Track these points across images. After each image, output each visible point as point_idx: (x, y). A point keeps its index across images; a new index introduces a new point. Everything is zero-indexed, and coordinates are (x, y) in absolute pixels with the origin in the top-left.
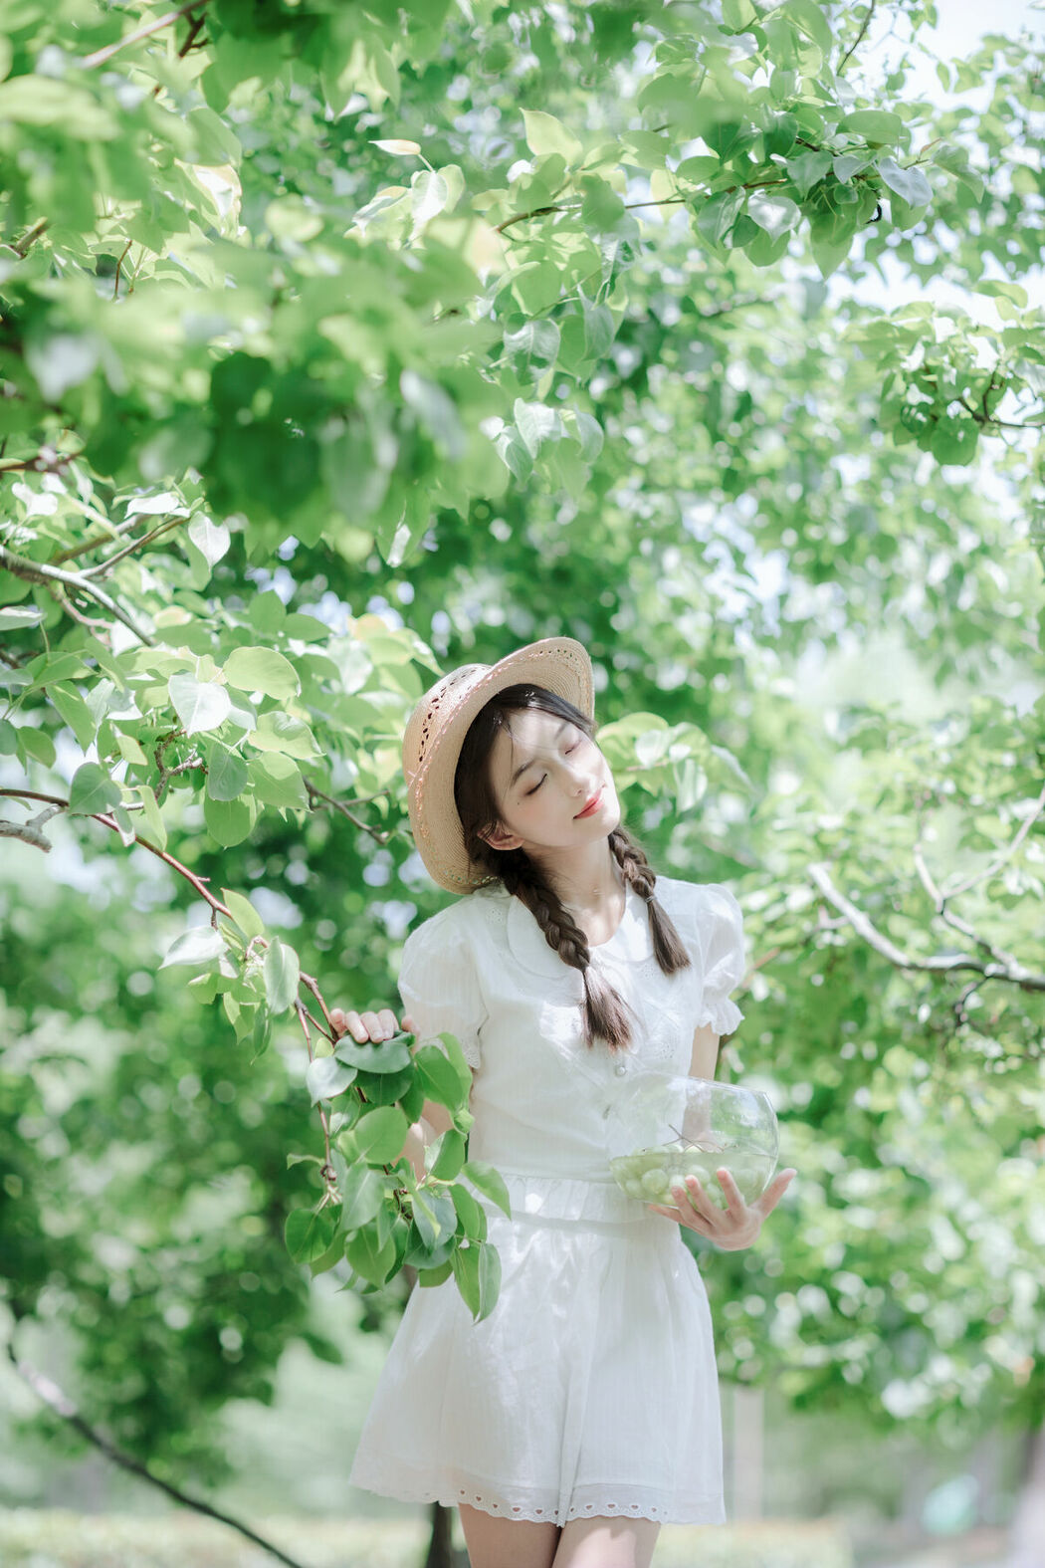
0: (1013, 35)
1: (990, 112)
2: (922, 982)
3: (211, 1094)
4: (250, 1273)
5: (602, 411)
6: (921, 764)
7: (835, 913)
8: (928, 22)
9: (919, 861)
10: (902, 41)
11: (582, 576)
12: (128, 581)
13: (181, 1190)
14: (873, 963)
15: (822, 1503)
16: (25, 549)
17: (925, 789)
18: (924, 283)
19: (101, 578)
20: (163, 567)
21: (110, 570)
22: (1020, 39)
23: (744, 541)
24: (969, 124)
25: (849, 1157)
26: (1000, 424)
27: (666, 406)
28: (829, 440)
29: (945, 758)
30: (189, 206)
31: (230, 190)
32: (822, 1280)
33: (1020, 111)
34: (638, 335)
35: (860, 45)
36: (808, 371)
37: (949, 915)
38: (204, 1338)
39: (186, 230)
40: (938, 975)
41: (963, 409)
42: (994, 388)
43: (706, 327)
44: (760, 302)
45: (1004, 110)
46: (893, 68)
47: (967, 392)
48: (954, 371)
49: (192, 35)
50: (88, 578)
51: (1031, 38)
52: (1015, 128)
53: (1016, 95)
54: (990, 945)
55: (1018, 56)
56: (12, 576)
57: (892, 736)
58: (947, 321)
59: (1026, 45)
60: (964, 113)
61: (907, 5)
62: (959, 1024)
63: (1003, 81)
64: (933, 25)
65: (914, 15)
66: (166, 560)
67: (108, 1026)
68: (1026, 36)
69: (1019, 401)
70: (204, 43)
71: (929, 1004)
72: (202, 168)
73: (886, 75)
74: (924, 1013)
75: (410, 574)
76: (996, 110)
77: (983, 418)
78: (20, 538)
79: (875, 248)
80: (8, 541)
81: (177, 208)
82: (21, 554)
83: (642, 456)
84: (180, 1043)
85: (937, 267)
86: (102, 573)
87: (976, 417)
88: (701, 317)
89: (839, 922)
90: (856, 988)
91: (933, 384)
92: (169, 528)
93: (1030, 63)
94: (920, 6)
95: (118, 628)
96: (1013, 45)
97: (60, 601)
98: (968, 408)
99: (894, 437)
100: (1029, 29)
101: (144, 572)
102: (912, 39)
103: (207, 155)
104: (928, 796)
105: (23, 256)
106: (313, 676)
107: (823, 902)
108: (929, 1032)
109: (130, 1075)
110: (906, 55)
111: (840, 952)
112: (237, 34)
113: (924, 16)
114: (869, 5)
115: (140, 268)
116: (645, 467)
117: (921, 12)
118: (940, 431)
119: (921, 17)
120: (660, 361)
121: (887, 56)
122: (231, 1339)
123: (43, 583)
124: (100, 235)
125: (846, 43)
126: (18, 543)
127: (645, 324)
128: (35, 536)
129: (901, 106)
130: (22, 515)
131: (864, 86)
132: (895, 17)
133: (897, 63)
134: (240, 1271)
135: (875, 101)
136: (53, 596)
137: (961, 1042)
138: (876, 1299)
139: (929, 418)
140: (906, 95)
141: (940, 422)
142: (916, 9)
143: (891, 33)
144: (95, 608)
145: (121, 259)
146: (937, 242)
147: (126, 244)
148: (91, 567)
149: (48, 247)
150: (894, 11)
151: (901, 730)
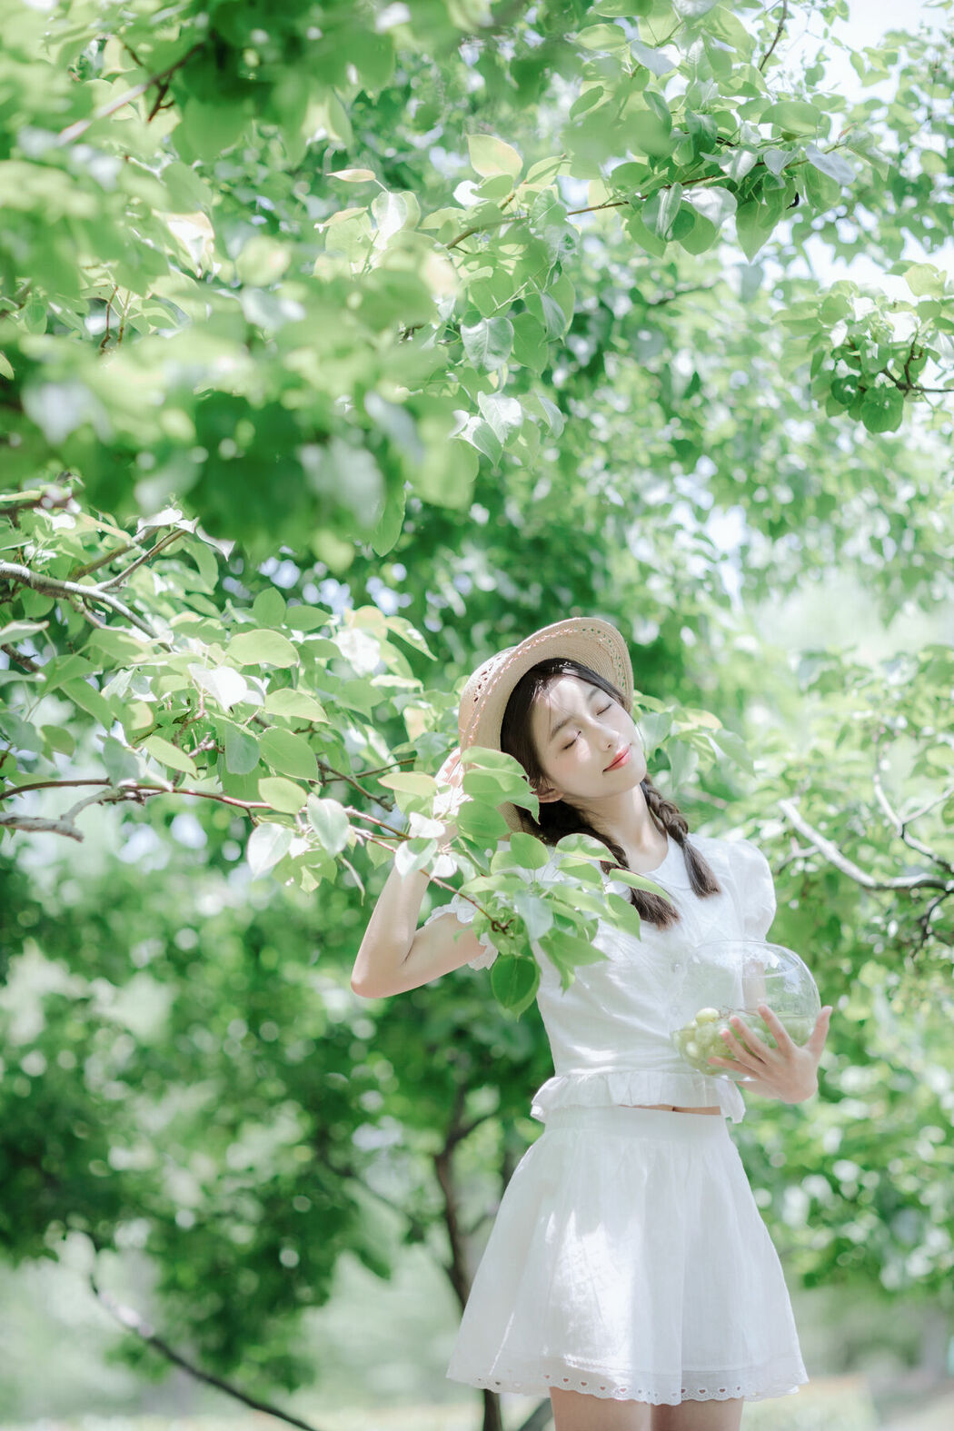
0: (913, 31)
1: (897, 101)
2: (888, 899)
3: (258, 1035)
4: (302, 1197)
5: (562, 399)
6: (874, 702)
7: (805, 843)
8: (840, 16)
9: (878, 790)
10: (818, 37)
11: (559, 546)
12: (142, 587)
13: (233, 1129)
14: (843, 887)
15: (847, 1358)
16: (46, 567)
17: (879, 724)
18: (849, 261)
19: (116, 589)
20: (173, 572)
21: (126, 579)
22: (920, 34)
23: (705, 499)
24: (879, 114)
25: (840, 1055)
26: (923, 390)
27: (623, 388)
28: (771, 409)
29: (896, 695)
30: (168, 251)
31: (201, 237)
32: (823, 1168)
33: (924, 98)
34: (591, 326)
35: (778, 45)
36: (749, 348)
37: (908, 838)
38: (266, 1257)
39: (167, 273)
40: (902, 892)
41: (888, 379)
42: (914, 357)
43: (654, 315)
44: (701, 289)
45: (909, 99)
46: (811, 63)
47: (890, 364)
48: (877, 345)
49: (160, 98)
50: (104, 590)
51: (929, 32)
52: (921, 115)
53: (921, 86)
54: (948, 862)
55: (918, 48)
56: (36, 594)
57: (849, 680)
58: (867, 301)
59: (926, 39)
60: (874, 104)
61: (819, 3)
62: (925, 936)
63: (907, 72)
64: (845, 18)
65: (826, 12)
66: (175, 565)
67: (160, 979)
68: (924, 31)
69: (940, 367)
70: (171, 104)
71: (897, 920)
72: (176, 217)
73: (804, 69)
74: (893, 929)
75: (402, 556)
76: (902, 99)
77: (906, 386)
78: (41, 558)
79: (802, 233)
80: (30, 561)
81: (156, 254)
82: (42, 573)
83: (603, 435)
84: (227, 988)
85: (859, 246)
86: (116, 584)
87: (900, 386)
88: (649, 306)
89: (811, 850)
90: (830, 908)
91: (857, 358)
92: (174, 539)
93: (930, 54)
94: (831, 3)
95: (135, 631)
96: (914, 39)
97: (82, 613)
98: (893, 379)
99: (827, 409)
100: (926, 24)
101: (156, 577)
102: (826, 34)
103: (179, 204)
104: (883, 731)
105: (21, 306)
106: (316, 659)
107: (793, 834)
108: (899, 946)
109: (183, 1019)
110: (822, 49)
111: (812, 878)
112: (203, 98)
113: (836, 11)
114: (781, 4)
115: (128, 308)
116: (606, 445)
117: (833, 8)
118: (868, 401)
119: (832, 13)
120: (613, 348)
121: (803, 52)
122: (289, 1257)
123: (66, 598)
124: (90, 281)
125: (766, 43)
126: (39, 562)
127: (598, 315)
128: (54, 555)
129: (819, 97)
130: (42, 538)
131: (783, 84)
132: (809, 16)
133: (814, 57)
134: (293, 1194)
135: (795, 95)
136: (75, 609)
137: (928, 952)
138: (871, 1180)
139: (858, 389)
140: (823, 87)
141: (867, 393)
142: (828, 6)
143: (807, 31)
144: (113, 617)
145: (111, 300)
146: (858, 223)
147: (114, 288)
148: (107, 579)
149: (44, 296)
150: (808, 10)
151: (856, 673)
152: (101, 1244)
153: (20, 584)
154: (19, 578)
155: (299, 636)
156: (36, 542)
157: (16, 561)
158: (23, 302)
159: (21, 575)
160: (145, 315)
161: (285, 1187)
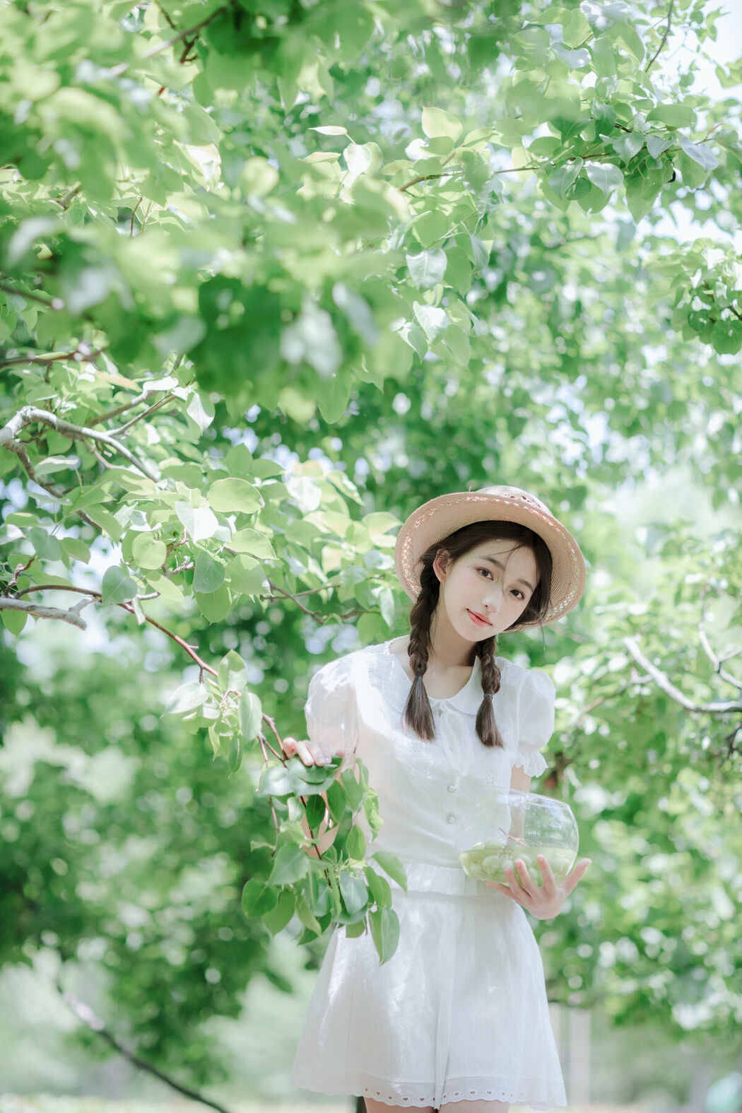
2: (705, 721)
3: (199, 801)
4: (227, 929)
6: (703, 566)
7: (643, 672)
8: (710, 37)
9: (702, 636)
10: (692, 51)
12: (142, 436)
13: (177, 871)
14: (670, 708)
16: (68, 416)
17: (706, 584)
18: (703, 224)
19: (122, 436)
20: (167, 426)
21: (130, 429)
23: (577, 405)
24: (735, 110)
25: (653, 844)
27: (521, 311)
28: (637, 334)
29: (720, 562)
30: (183, 172)
31: (212, 162)
32: (633, 935)
34: (500, 260)
35: (660, 54)
36: (621, 287)
37: (723, 673)
38: (195, 973)
39: (181, 189)
40: (715, 716)
41: (732, 314)
43: (549, 256)
44: (587, 237)
46: (685, 71)
47: (735, 303)
48: (726, 287)
49: (186, 53)
50: (112, 436)
56: (59, 435)
57: (685, 549)
58: (720, 251)
60: (731, 102)
61: (695, 26)
62: (732, 751)
64: (714, 39)
65: (700, 33)
66: (170, 421)
67: (127, 753)
70: (194, 58)
71: (710, 737)
72: (193, 147)
73: (679, 75)
74: (706, 743)
75: (340, 431)
78: (64, 408)
79: (669, 199)
80: (56, 410)
81: (174, 174)
82: (65, 419)
83: (504, 347)
84: (178, 765)
85: (712, 212)
86: (122, 433)
88: (546, 249)
89: (646, 679)
90: (658, 726)
91: (711, 296)
92: (169, 402)
94: (704, 26)
95: (133, 469)
97: (93, 453)
98: (736, 313)
99: (684, 334)
101: (153, 429)
102: (698, 49)
103: (197, 138)
104: (709, 589)
105: (66, 208)
107: (634, 665)
108: (710, 757)
109: (142, 785)
110: (694, 61)
111: (646, 700)
113: (707, 33)
114: (666, 26)
115: (148, 216)
116: (507, 355)
117: (705, 30)
118: (717, 329)
119: (704, 34)
120: (515, 280)
121: (680, 62)
122: (213, 975)
123: (82, 440)
124: (122, 193)
125: (651, 53)
126: (63, 411)
127: (506, 254)
128: (74, 406)
129: (690, 98)
130: (66, 392)
131: (663, 84)
132: (686, 34)
133: (688, 66)
134: (219, 926)
135: (672, 94)
136: (88, 449)
137: (733, 763)
138: (671, 945)
139: (709, 320)
140: (693, 90)
141: (716, 324)
142: (701, 28)
143: (683, 45)
144: (118, 457)
145: (135, 210)
146: (712, 194)
147: (138, 199)
148: (115, 428)
149: (84, 202)
150: (686, 29)
151: (690, 543)
152: (66, 955)
153: (47, 427)
154: (47, 422)
155: (258, 482)
156: (61, 395)
157: (46, 409)
158: (67, 205)
159: (48, 420)
160: (161, 223)
161: (213, 921)
